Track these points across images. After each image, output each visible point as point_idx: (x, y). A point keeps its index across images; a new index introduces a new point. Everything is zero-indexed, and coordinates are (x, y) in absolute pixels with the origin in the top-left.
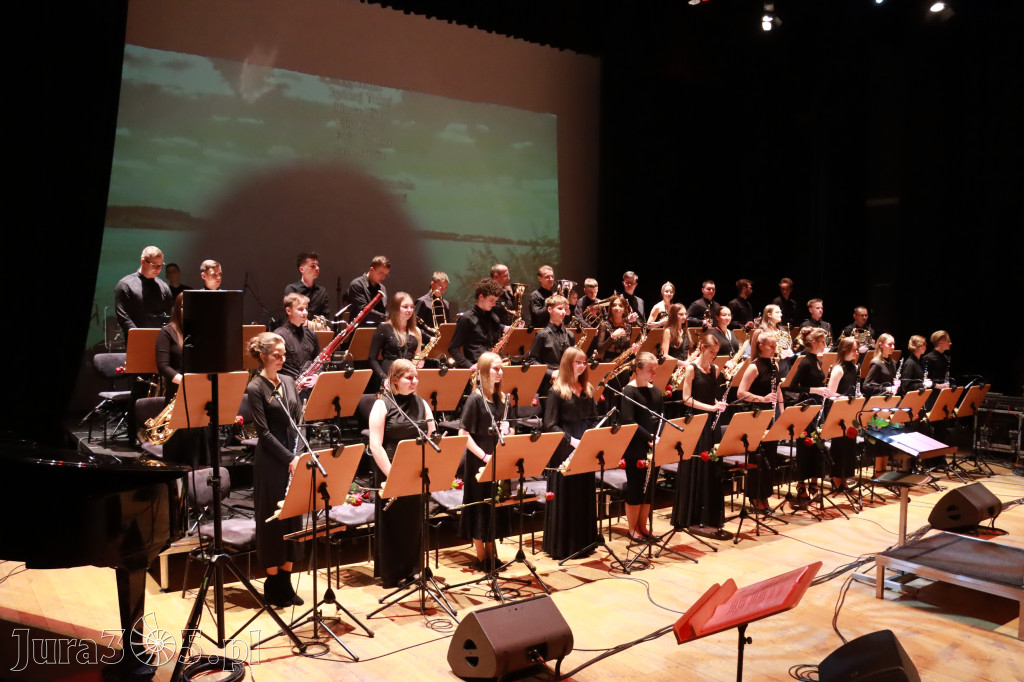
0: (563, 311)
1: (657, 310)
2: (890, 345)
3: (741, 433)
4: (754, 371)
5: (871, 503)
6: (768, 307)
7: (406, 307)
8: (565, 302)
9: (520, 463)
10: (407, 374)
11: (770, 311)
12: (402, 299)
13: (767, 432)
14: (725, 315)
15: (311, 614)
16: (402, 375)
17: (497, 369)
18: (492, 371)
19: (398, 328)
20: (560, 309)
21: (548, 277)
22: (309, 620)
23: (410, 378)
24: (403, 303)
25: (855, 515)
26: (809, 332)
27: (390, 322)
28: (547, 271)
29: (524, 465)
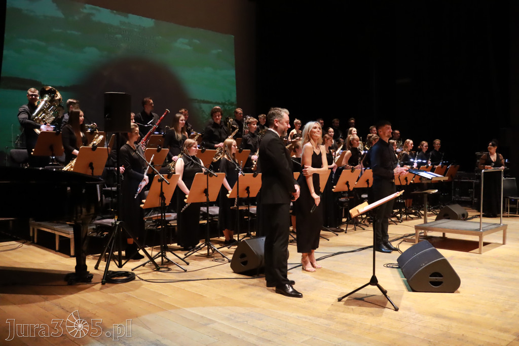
0: (256, 126)
1: (293, 133)
2: (411, 144)
3: (345, 181)
4: (349, 154)
5: (406, 219)
6: (350, 129)
7: (182, 120)
8: (256, 121)
9: (248, 189)
10: (195, 145)
11: (351, 130)
12: (180, 117)
13: (356, 183)
14: (331, 132)
15: (160, 254)
16: (192, 146)
17: (234, 146)
18: (233, 146)
19: (177, 131)
20: (254, 125)
21: (240, 114)
22: (159, 256)
23: (195, 147)
24: (181, 119)
25: (400, 224)
26: (371, 137)
27: (173, 128)
28: (240, 111)
29: (250, 189)
